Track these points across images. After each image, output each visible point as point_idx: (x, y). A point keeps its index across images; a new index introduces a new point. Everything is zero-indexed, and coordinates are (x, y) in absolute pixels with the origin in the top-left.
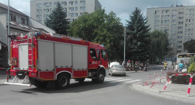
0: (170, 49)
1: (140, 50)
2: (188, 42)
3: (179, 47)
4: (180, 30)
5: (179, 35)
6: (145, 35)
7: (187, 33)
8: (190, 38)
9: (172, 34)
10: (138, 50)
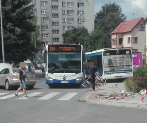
0: (42, 42)
1: (20, 43)
2: (70, 31)
3: (55, 39)
4: (55, 12)
5: (55, 20)
6: (26, 16)
7: (66, 17)
8: (70, 25)
9: (42, 16)
10: (18, 41)
